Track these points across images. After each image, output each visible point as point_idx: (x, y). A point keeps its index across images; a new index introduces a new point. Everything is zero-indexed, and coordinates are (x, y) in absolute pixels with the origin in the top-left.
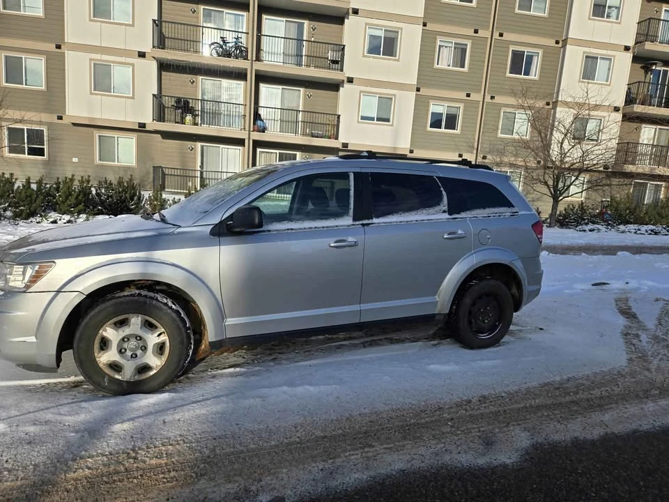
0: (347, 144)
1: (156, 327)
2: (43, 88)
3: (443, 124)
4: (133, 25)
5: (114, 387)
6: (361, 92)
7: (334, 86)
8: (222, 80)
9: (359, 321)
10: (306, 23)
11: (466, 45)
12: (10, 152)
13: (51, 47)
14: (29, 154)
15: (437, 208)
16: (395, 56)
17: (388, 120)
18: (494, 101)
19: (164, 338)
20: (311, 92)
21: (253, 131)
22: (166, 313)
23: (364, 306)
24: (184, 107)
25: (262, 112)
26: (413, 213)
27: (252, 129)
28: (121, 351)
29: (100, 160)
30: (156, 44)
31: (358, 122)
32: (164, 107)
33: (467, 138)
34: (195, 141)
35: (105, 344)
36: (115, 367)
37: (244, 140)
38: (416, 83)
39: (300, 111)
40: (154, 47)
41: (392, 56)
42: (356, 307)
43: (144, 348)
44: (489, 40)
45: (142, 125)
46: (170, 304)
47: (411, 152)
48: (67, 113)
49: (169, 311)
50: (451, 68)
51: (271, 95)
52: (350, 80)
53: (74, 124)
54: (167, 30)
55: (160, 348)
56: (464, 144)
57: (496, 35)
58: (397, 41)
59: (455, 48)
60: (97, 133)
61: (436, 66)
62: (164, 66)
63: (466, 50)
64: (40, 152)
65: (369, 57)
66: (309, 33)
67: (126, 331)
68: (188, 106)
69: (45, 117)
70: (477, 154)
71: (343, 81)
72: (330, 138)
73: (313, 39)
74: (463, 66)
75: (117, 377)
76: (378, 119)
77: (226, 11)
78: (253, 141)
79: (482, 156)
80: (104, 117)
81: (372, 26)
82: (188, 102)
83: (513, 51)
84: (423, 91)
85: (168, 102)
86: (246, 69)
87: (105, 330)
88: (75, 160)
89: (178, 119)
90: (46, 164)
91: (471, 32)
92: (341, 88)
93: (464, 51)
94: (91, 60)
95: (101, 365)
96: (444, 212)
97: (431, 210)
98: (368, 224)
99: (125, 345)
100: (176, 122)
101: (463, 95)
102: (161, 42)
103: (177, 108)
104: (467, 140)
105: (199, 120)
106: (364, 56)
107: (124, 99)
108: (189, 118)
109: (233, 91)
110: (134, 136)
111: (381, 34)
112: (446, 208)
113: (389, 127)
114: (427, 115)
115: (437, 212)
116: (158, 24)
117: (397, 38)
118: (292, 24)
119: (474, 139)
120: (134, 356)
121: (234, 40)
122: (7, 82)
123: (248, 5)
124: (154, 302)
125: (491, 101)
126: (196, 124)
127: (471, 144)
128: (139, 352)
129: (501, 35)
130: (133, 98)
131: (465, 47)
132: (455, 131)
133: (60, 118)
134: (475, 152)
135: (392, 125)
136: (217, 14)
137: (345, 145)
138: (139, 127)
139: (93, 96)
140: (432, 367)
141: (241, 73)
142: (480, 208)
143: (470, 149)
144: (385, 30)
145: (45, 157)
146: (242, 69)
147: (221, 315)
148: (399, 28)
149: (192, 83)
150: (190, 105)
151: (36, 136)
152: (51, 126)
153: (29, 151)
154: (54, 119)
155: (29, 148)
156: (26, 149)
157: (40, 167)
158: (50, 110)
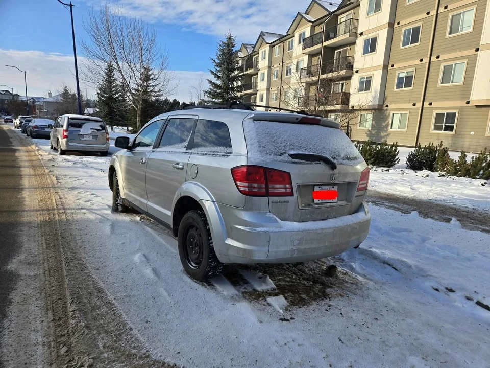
2: (462, 83)
12: (435, 129)
13: (472, 52)
14: (444, 131)
48: (472, 99)
53: (477, 106)
64: (451, 129)
69: (458, 103)
88: (472, 133)
90: (454, 136)
122: (442, 83)
133: (468, 103)
145: (454, 132)
147: (123, 187)
151: (451, 117)
152: (461, 109)
153: (445, 128)
154: (463, 104)
155: (445, 126)
156: (443, 127)
157: (450, 139)
158: (462, 99)
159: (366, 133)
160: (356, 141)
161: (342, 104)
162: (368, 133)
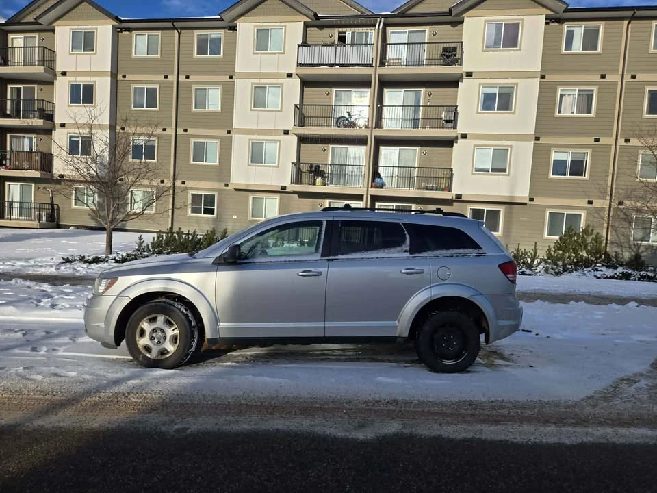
0: (461, 195)
1: (173, 324)
2: (217, 163)
3: (568, 171)
4: (281, 111)
5: (145, 362)
6: (475, 146)
7: (449, 143)
8: (348, 146)
9: (323, 336)
10: (423, 90)
11: (593, 91)
12: (192, 212)
13: (224, 133)
14: (204, 214)
15: (399, 249)
16: (511, 110)
17: (504, 170)
18: (630, 144)
19: (177, 332)
20: (427, 149)
21: (371, 188)
22: (179, 316)
23: (328, 324)
24: (316, 171)
25: (381, 170)
26: (375, 252)
27: (370, 186)
28: (151, 339)
29: (252, 216)
30: (297, 123)
31: (472, 174)
32: (301, 172)
33: (598, 184)
34: (324, 198)
35: (142, 333)
36: (148, 349)
37: (363, 195)
38: (533, 133)
39: (415, 168)
40: (294, 125)
41: (507, 110)
42: (321, 324)
43: (165, 338)
44: (620, 83)
45: (284, 188)
46: (182, 309)
47: (532, 200)
48: (231, 182)
49: (180, 314)
50: (575, 114)
51: (389, 155)
52: (464, 136)
53: (236, 190)
54: (307, 111)
55: (175, 339)
56: (595, 190)
57: (628, 78)
58: (513, 96)
59: (579, 95)
60: (251, 196)
61: (557, 114)
62: (302, 140)
63: (592, 95)
64: (211, 212)
65: (483, 113)
66: (425, 98)
67: (155, 326)
68: (319, 170)
69: (216, 185)
70: (611, 200)
71: (457, 138)
72: (443, 190)
73: (428, 104)
74: (589, 111)
75: (148, 355)
76: (493, 170)
77: (353, 90)
78: (371, 196)
79: (617, 202)
80: (258, 183)
81: (486, 86)
82: (319, 167)
83: (649, 91)
84: (543, 140)
85: (304, 168)
86: (367, 136)
87: (143, 324)
88: (235, 217)
89: (311, 181)
90: (215, 220)
91: (597, 78)
92: (455, 144)
93: (590, 97)
94: (250, 140)
95: (139, 346)
96: (406, 251)
97: (393, 250)
98: (333, 260)
99: (154, 335)
100: (310, 184)
101: (591, 141)
102: (302, 121)
103: (311, 172)
104: (597, 186)
105: (328, 181)
106: (478, 113)
107: (271, 168)
108: (319, 180)
109: (357, 154)
110: (278, 197)
111: (496, 91)
112: (408, 248)
113: (505, 177)
114: (549, 162)
115: (399, 252)
116: (300, 107)
117: (513, 93)
118: (410, 93)
119: (607, 185)
120: (159, 343)
121: (359, 113)
122: (194, 161)
123: (371, 82)
124: (172, 307)
125: (625, 144)
126: (325, 184)
127: (602, 190)
128: (162, 340)
129: (634, 77)
130: (278, 166)
131: (590, 93)
132: (583, 177)
133: (227, 185)
134: (608, 198)
135: (509, 175)
136: (346, 93)
137: (459, 196)
138: (282, 189)
139: (250, 167)
140: (380, 379)
141: (363, 139)
142: (442, 249)
143: (601, 195)
144: (499, 87)
145: (215, 215)
146: (364, 136)
147: (216, 321)
148: (514, 84)
149: (324, 151)
150: (320, 169)
151: (210, 200)
152: (220, 191)
153: (204, 211)
154: (222, 186)
155: (204, 209)
156: (203, 209)
157: (211, 222)
158: (220, 181)
159: (89, 215)
160: (73, 226)
161: (42, 169)
162: (92, 214)
